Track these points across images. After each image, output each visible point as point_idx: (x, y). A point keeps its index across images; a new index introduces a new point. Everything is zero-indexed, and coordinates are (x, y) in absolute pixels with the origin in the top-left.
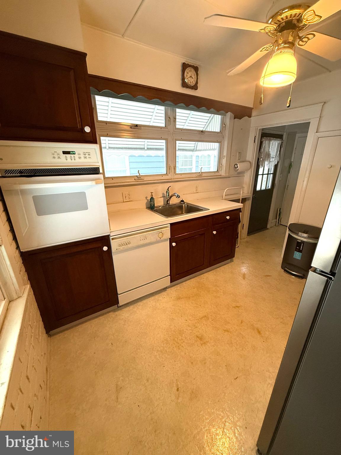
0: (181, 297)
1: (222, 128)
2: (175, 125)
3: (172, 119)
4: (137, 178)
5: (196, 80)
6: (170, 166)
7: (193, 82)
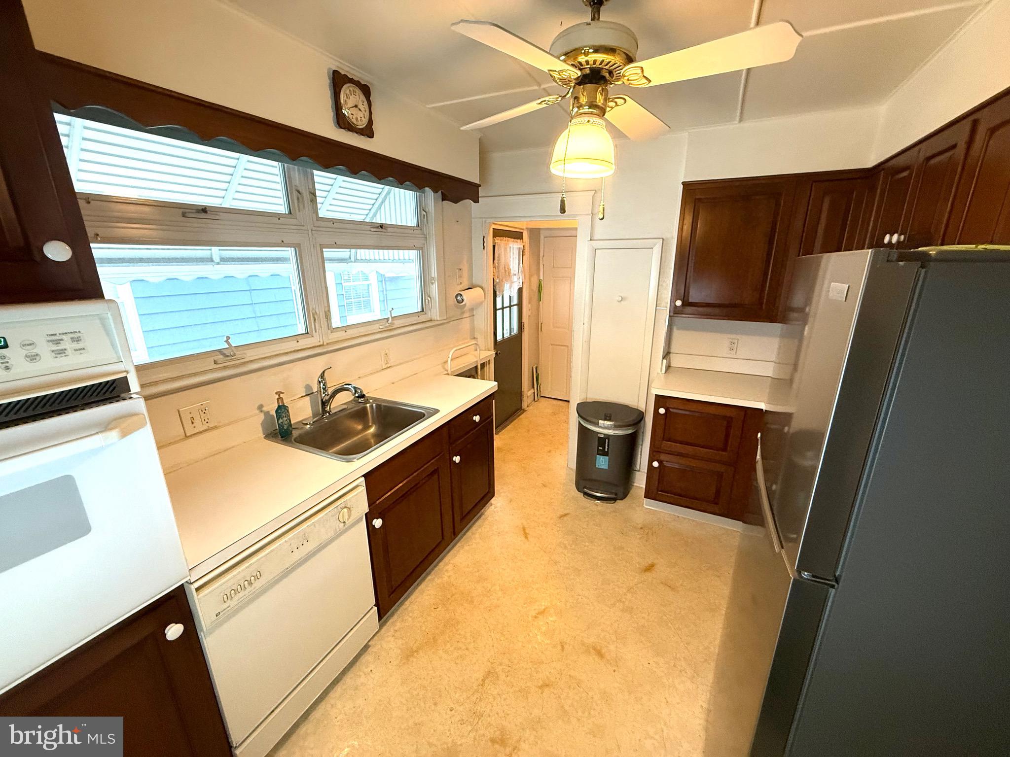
0: (415, 649)
1: (421, 219)
2: (316, 211)
3: (306, 196)
4: (221, 356)
5: (367, 114)
6: (314, 312)
7: (363, 118)
